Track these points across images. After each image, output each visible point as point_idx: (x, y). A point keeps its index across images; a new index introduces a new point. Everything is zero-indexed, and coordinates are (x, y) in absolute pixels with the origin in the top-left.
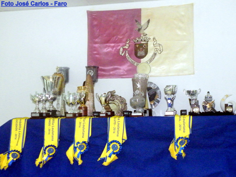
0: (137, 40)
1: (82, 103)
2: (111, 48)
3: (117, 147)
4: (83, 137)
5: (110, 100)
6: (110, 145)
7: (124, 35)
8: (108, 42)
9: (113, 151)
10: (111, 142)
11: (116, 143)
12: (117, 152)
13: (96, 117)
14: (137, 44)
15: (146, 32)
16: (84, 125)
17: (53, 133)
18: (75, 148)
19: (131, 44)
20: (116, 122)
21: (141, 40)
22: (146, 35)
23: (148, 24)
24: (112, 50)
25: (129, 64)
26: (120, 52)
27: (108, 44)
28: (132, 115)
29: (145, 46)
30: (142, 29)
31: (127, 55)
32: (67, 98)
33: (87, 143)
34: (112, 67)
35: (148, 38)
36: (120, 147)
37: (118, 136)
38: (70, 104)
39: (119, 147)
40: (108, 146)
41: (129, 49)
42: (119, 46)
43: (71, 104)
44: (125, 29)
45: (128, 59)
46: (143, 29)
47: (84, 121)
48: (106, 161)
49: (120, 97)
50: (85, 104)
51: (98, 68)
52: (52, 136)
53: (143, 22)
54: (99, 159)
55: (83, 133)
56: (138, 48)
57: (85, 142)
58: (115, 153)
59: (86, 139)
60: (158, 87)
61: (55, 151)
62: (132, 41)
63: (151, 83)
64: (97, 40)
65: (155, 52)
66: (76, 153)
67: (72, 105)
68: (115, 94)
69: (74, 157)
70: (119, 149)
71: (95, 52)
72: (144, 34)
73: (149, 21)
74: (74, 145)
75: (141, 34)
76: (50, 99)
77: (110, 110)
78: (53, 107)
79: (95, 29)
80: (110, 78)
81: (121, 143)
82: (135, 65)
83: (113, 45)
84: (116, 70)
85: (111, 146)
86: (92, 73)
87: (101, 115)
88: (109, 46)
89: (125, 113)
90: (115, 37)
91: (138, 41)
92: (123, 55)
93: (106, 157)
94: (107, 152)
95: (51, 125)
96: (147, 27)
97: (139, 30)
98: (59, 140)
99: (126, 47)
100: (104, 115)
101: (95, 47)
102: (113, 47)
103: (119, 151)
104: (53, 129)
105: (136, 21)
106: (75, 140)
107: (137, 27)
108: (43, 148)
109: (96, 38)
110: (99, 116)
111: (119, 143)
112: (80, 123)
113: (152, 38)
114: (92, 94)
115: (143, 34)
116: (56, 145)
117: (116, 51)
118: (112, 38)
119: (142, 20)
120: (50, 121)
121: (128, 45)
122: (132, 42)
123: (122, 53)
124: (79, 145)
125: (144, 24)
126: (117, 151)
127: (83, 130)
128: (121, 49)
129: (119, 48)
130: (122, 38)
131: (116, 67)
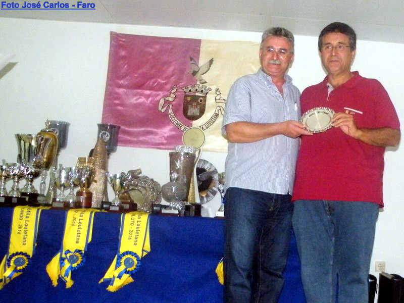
0: (190, 89)
1: (84, 186)
2: (145, 97)
3: (133, 262)
4: (77, 242)
5: (131, 185)
6: (121, 258)
7: (168, 78)
8: (140, 86)
9: (126, 269)
10: (124, 254)
11: (132, 255)
12: (132, 271)
13: (103, 211)
14: (189, 96)
15: (205, 77)
16: (80, 223)
17: (25, 232)
18: (62, 260)
19: (179, 95)
20: (134, 222)
21: (196, 90)
22: (206, 82)
23: (210, 66)
24: (146, 101)
25: (172, 127)
26: (159, 106)
27: (139, 91)
28: (162, 212)
29: (201, 101)
30: (199, 72)
31: (170, 111)
33: (83, 252)
34: (143, 129)
35: (208, 87)
36: (138, 263)
37: (135, 244)
38: (61, 186)
39: (136, 262)
40: (118, 259)
41: (174, 103)
42: (158, 95)
43: (63, 185)
44: (171, 69)
45: (171, 118)
47: (81, 216)
49: (152, 180)
50: (88, 187)
51: (119, 128)
52: (25, 238)
53: (203, 61)
54: (102, 280)
55: (78, 236)
56: (190, 103)
57: (79, 251)
58: (129, 271)
60: (216, 169)
61: (27, 263)
62: (181, 90)
63: (205, 162)
64: (121, 82)
65: (217, 112)
66: (63, 268)
67: (65, 187)
68: (140, 175)
69: (59, 275)
70: (137, 266)
71: (117, 102)
72: (202, 82)
73: (211, 62)
74: (61, 255)
75: (197, 80)
76: (28, 173)
77: (129, 201)
78: (33, 187)
79: (121, 62)
80: (140, 147)
81: (140, 256)
82: (182, 130)
83: (148, 92)
84: (150, 135)
85: (122, 261)
86: (107, 136)
87: (112, 208)
88: (141, 95)
89: (155, 208)
90: (153, 80)
91: (190, 91)
92: (162, 111)
93: (114, 277)
94: (116, 269)
96: (208, 70)
97: (195, 73)
98: (36, 244)
99: (170, 99)
100: (117, 209)
101: (117, 93)
102: (148, 96)
103: (135, 269)
104: (26, 225)
105: (191, 59)
106: (63, 246)
107: (191, 69)
108: (6, 256)
109: (121, 78)
110: (107, 209)
111: (137, 256)
112: (74, 219)
113: (213, 88)
114: (102, 171)
115: (200, 80)
116: (31, 254)
117: (153, 104)
118: (148, 82)
119: (200, 59)
121: (173, 96)
122: (180, 92)
123: (163, 107)
124: (68, 255)
125: (204, 65)
126: (133, 268)
127: (79, 231)
128: (162, 102)
129: (158, 98)
130: (165, 84)
131: (149, 129)
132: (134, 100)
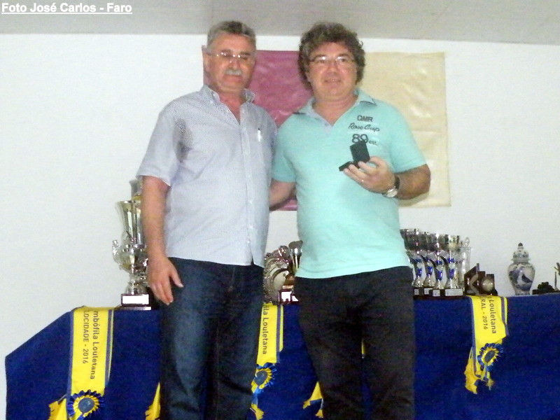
4: (264, 353)
47: (265, 313)
55: (265, 344)
59: (273, 358)
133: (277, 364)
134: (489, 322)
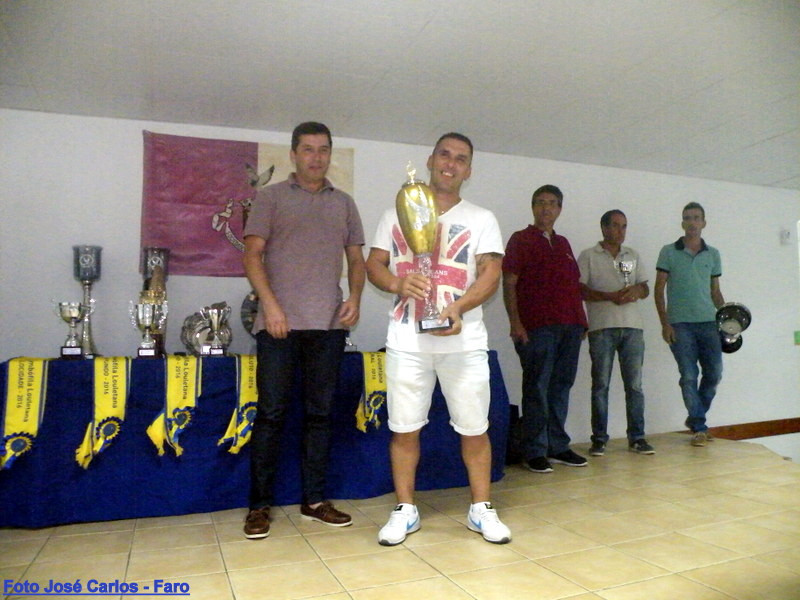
0: (249, 201)
2: (195, 213)
4: (184, 398)
6: (242, 412)
8: (186, 200)
16: (186, 374)
17: (114, 391)
18: (168, 422)
19: (237, 209)
23: (271, 174)
24: (196, 218)
25: (231, 248)
26: (213, 223)
27: (188, 205)
30: (259, 181)
31: (228, 230)
32: (140, 317)
33: (193, 409)
38: (147, 328)
40: (238, 414)
41: (231, 219)
42: (211, 210)
44: (224, 179)
45: (229, 239)
46: (261, 182)
47: (186, 364)
48: (235, 445)
52: (115, 399)
53: (262, 169)
54: (222, 441)
55: (185, 390)
57: (188, 408)
59: (191, 402)
61: (119, 430)
62: (238, 204)
64: (163, 194)
66: (170, 432)
69: (165, 441)
73: (272, 170)
74: (166, 415)
79: (160, 171)
83: (198, 206)
84: (205, 259)
85: (244, 414)
86: (159, 262)
88: (190, 210)
90: (203, 192)
91: (249, 204)
93: (237, 435)
94: (237, 426)
95: (111, 374)
96: (269, 180)
97: (254, 183)
101: (159, 209)
102: (199, 212)
104: (115, 381)
105: (248, 166)
107: (249, 178)
108: (90, 424)
109: (162, 189)
112: (178, 369)
116: (122, 418)
117: (205, 220)
118: (197, 195)
119: (259, 166)
120: (106, 366)
121: (229, 211)
123: (218, 225)
124: (176, 415)
125: (264, 174)
127: (185, 383)
128: (216, 219)
129: (211, 214)
130: (218, 196)
131: (205, 253)
132: (180, 217)
133: (195, 408)
134: (377, 374)
